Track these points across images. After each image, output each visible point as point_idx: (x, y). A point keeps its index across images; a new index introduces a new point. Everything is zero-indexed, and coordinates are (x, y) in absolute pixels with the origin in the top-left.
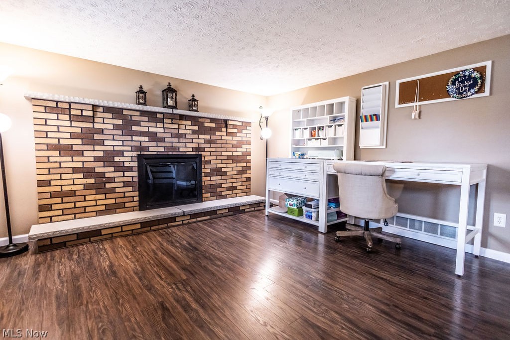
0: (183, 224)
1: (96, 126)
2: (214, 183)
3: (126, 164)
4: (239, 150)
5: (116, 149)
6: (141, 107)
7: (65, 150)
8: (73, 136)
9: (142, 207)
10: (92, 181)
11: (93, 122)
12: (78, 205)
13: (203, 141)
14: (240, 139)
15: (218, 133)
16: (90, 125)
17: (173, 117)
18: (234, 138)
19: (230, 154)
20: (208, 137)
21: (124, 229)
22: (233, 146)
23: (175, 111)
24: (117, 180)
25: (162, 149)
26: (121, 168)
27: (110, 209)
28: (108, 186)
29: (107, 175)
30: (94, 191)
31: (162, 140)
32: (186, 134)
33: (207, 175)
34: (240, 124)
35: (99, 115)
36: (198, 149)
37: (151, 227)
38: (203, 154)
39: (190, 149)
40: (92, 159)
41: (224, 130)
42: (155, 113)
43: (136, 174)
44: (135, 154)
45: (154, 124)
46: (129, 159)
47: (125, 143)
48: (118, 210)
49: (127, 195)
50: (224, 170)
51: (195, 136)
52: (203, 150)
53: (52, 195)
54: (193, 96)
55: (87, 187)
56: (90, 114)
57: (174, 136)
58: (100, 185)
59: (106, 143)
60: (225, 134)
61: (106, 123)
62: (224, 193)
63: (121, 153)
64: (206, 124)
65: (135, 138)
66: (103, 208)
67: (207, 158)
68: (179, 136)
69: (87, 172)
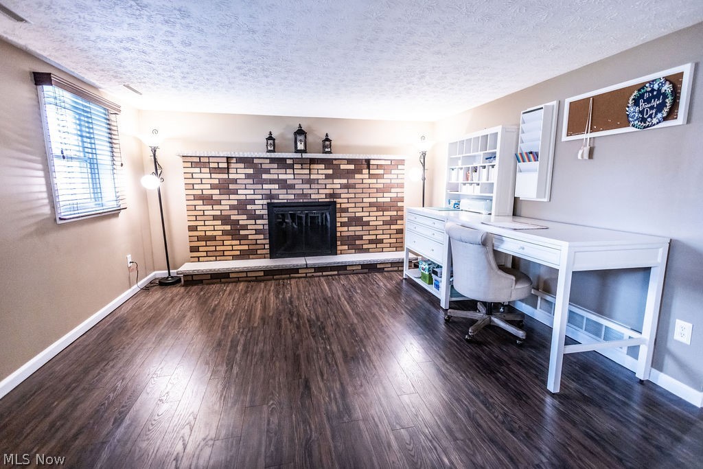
0: (306, 277)
1: (231, 176)
2: (353, 234)
3: (258, 212)
4: (386, 195)
5: (248, 197)
6: (269, 155)
7: (207, 199)
8: (213, 187)
9: (272, 255)
10: (228, 228)
11: (228, 173)
12: (218, 248)
13: (339, 186)
14: (388, 181)
15: (357, 176)
16: (225, 176)
17: (302, 162)
18: (379, 181)
19: (374, 200)
20: (345, 181)
21: (249, 274)
22: (378, 190)
23: (305, 155)
24: (249, 227)
25: (292, 197)
26: (253, 216)
27: (244, 255)
28: (242, 232)
29: (241, 222)
30: (230, 237)
31: (292, 187)
32: (318, 179)
33: (343, 225)
34: (389, 162)
35: (232, 165)
36: (333, 195)
37: (273, 275)
38: (338, 200)
39: (324, 196)
40: (228, 207)
41: (365, 171)
42: (285, 159)
43: (266, 222)
44: (265, 202)
45: (283, 171)
46: (260, 207)
47: (257, 192)
48: (251, 256)
49: (259, 242)
50: (365, 219)
51: (330, 181)
52: (338, 196)
53: (199, 239)
54: (327, 135)
55: (225, 233)
56: (225, 165)
57: (304, 182)
58: (235, 231)
59: (240, 192)
60: (367, 176)
61: (239, 173)
62: (365, 247)
63: (252, 202)
64: (342, 167)
65: (265, 186)
66: (238, 253)
67: (343, 206)
68: (310, 182)
69: (225, 220)
